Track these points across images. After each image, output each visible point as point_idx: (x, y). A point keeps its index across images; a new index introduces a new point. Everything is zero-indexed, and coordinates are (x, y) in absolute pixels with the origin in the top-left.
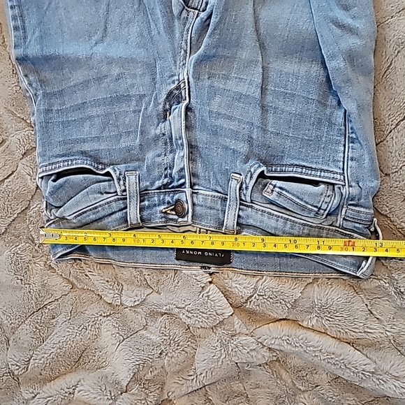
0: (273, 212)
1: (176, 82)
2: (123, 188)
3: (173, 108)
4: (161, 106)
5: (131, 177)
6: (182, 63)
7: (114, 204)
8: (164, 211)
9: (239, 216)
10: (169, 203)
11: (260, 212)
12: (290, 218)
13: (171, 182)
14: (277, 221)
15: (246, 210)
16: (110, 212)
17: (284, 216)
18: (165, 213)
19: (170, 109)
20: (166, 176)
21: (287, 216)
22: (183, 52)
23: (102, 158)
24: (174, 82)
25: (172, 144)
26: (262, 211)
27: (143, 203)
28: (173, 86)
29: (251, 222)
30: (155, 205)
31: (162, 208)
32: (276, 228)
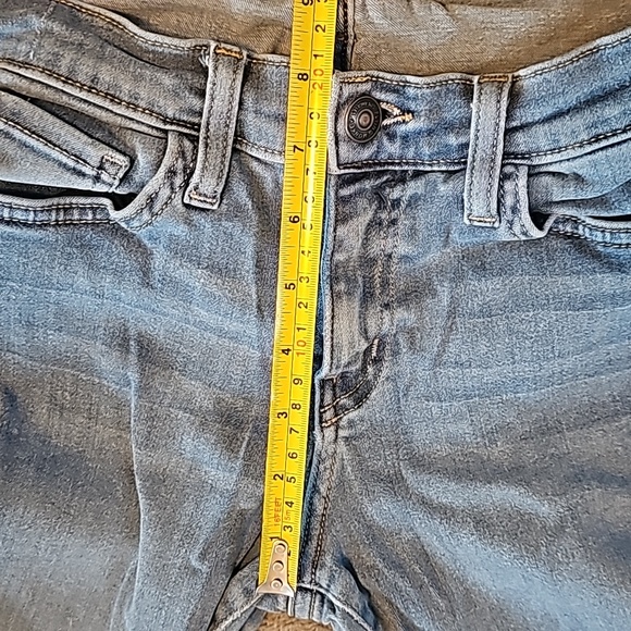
0: (107, 104)
1: (343, 422)
2: (508, 186)
3: (358, 365)
4: (385, 372)
5: (483, 212)
6: (328, 464)
7: (544, 144)
8: (408, 117)
9: (202, 94)
10: (392, 137)
11: (143, 104)
12: (59, 85)
13: (381, 187)
14: (94, 79)
15: (181, 110)
16: (557, 124)
17: (76, 92)
18: (405, 111)
19: (365, 363)
20: (396, 203)
21: (67, 89)
22: (323, 489)
23: (563, 250)
24: (351, 424)
25: (369, 281)
26: (135, 109)
27: (462, 140)
28: (353, 415)
29: (168, 80)
30: (430, 132)
31: (412, 125)
32: (101, 58)
